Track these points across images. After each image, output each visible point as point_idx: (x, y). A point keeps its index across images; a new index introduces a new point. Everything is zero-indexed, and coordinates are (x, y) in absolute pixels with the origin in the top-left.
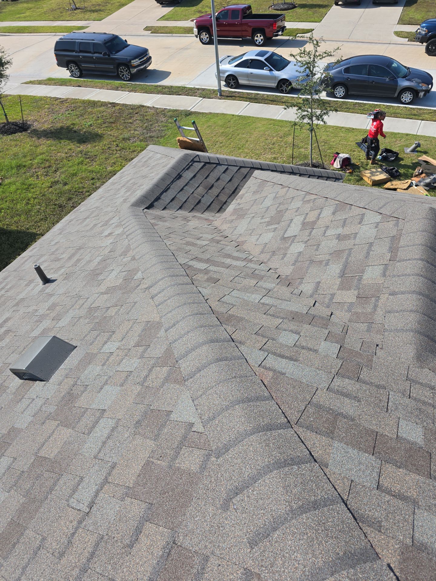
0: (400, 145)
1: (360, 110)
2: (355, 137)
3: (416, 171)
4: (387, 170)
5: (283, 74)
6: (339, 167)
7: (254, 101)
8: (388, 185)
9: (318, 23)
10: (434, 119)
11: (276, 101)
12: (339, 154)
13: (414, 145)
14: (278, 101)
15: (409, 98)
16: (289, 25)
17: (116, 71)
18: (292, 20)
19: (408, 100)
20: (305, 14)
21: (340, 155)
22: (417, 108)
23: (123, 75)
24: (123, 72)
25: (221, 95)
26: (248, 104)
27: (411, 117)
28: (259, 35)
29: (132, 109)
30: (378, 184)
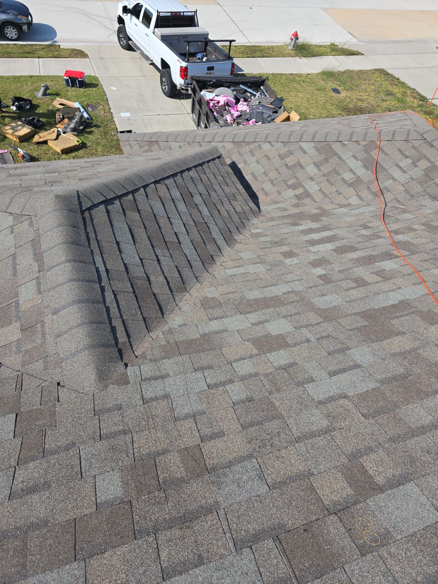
0: (28, 90)
3: (57, 117)
4: (27, 122)
8: (36, 139)
10: (50, 55)
13: (43, 89)
15: (14, 33)
19: (15, 37)
22: (28, 45)
27: (26, 55)
30: (25, 139)
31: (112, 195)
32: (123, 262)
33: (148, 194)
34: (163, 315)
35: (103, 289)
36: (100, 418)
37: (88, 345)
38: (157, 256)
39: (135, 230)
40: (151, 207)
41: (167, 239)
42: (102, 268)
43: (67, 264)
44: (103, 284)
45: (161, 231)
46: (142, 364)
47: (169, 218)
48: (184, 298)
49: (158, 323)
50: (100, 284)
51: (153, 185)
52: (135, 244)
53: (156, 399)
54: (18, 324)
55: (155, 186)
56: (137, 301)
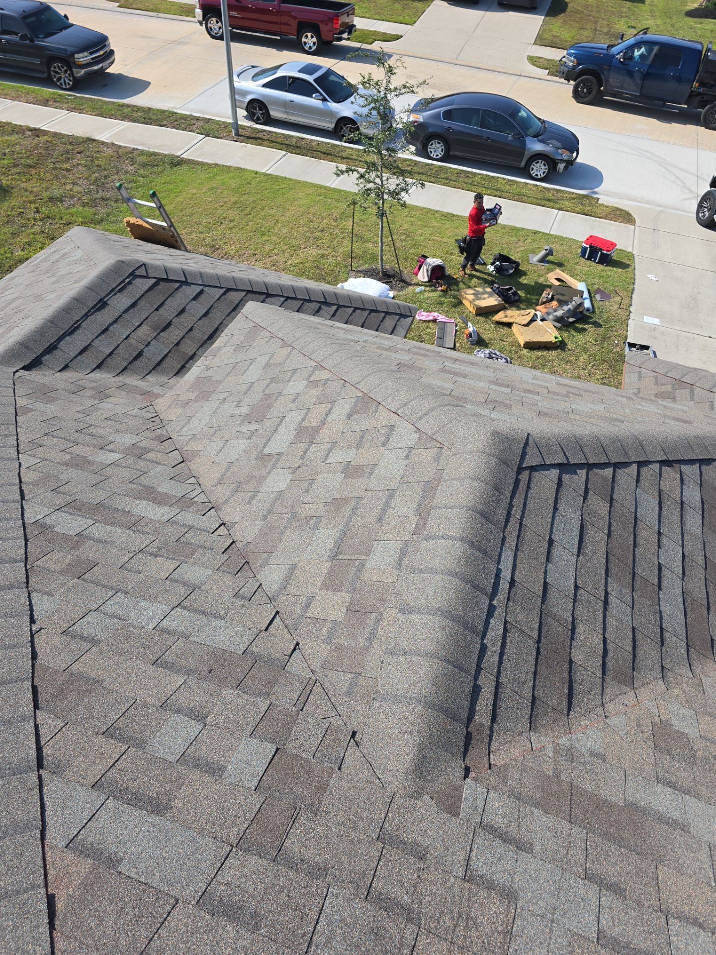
0: (523, 249)
1: (466, 183)
2: (455, 230)
3: (544, 295)
4: (499, 291)
5: (344, 108)
6: (426, 279)
7: (294, 151)
8: (500, 317)
9: (410, 26)
10: (577, 209)
11: (331, 155)
12: (427, 257)
13: (543, 252)
14: (335, 155)
15: (542, 171)
16: (360, 23)
17: (46, 70)
18: (367, 15)
19: (541, 174)
20: (389, 8)
21: (429, 260)
22: (554, 189)
23: (59, 79)
24: (58, 73)
25: (237, 134)
26: (284, 156)
27: (544, 202)
28: (309, 34)
29: (71, 143)
30: (485, 313)
31: (579, 459)
32: (545, 578)
33: (642, 478)
34: (569, 709)
35: (491, 610)
36: (385, 851)
37: (425, 696)
38: (607, 593)
39: (590, 532)
40: (636, 502)
41: (639, 571)
42: (506, 575)
43: (458, 544)
44: (494, 603)
45: (634, 551)
46: (494, 789)
47: (659, 534)
48: (623, 699)
49: (555, 721)
50: (491, 600)
51: (658, 465)
52: (578, 556)
53: (489, 885)
54: (348, 599)
55: (661, 469)
56: (537, 659)
